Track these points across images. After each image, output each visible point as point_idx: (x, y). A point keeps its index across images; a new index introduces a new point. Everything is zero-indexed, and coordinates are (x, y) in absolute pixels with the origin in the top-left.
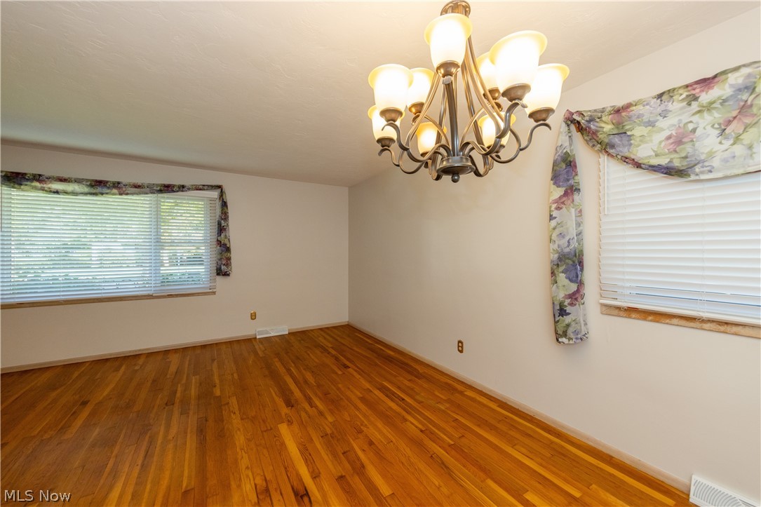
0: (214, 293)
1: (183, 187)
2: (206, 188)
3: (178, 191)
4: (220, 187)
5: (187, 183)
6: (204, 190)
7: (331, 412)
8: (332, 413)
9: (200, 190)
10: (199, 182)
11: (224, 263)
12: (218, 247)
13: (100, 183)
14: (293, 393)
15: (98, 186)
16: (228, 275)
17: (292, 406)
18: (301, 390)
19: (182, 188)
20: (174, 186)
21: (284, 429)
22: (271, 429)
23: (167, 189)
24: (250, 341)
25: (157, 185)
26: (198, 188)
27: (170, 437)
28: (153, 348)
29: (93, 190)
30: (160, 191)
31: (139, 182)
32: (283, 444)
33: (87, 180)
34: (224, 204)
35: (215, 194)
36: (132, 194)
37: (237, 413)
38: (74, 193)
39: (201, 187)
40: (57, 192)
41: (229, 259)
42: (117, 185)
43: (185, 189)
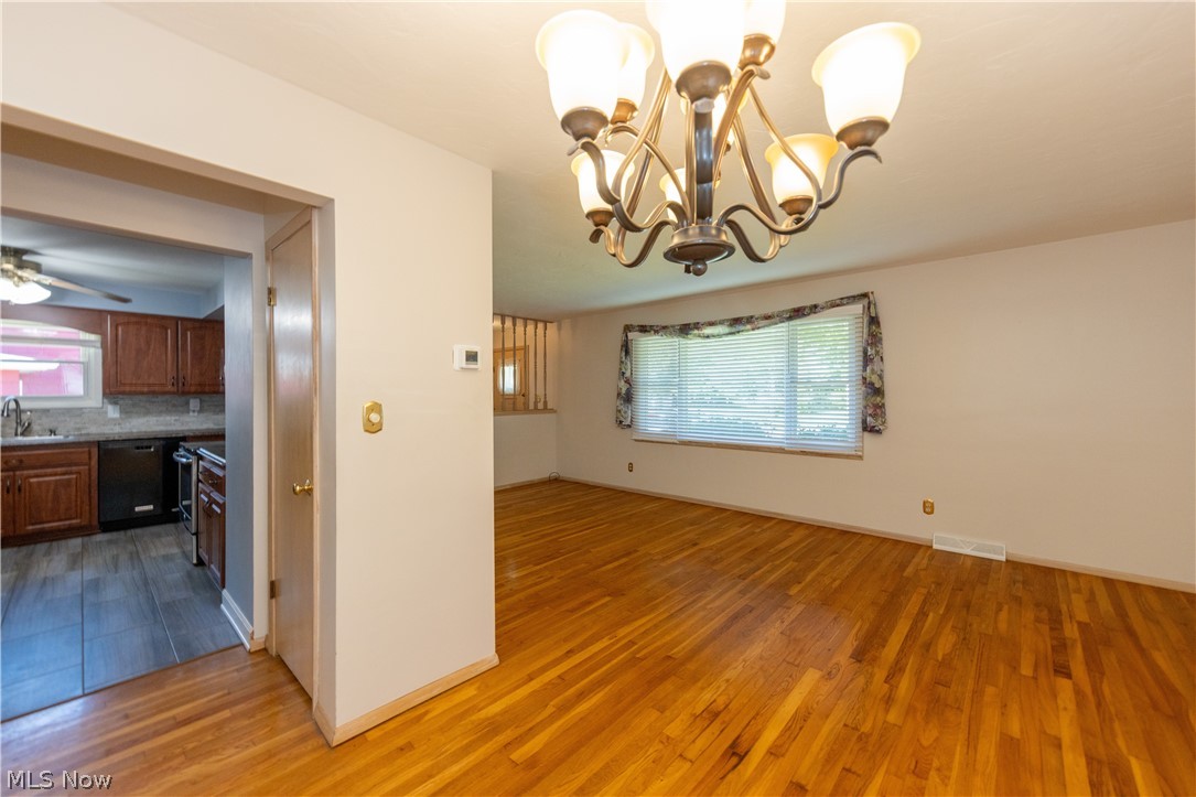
0: (860, 457)
1: (815, 306)
2: (845, 301)
3: (809, 314)
4: (865, 295)
5: (820, 301)
6: (844, 305)
7: (910, 710)
8: (907, 713)
9: (838, 305)
10: (835, 296)
11: (870, 412)
12: (864, 388)
13: (736, 321)
14: (884, 647)
15: (736, 322)
16: (879, 432)
17: (860, 661)
18: (902, 650)
19: (814, 309)
20: (804, 308)
21: (811, 677)
22: (798, 666)
23: (797, 313)
24: (915, 548)
25: (787, 311)
26: (834, 305)
27: (709, 607)
28: (788, 516)
29: (733, 330)
30: (790, 318)
31: (769, 311)
32: (787, 691)
33: (728, 320)
34: (874, 321)
35: (858, 308)
36: (764, 327)
37: (786, 623)
38: (719, 336)
39: (838, 302)
40: (708, 337)
41: (882, 406)
42: (750, 320)
43: (819, 309)
